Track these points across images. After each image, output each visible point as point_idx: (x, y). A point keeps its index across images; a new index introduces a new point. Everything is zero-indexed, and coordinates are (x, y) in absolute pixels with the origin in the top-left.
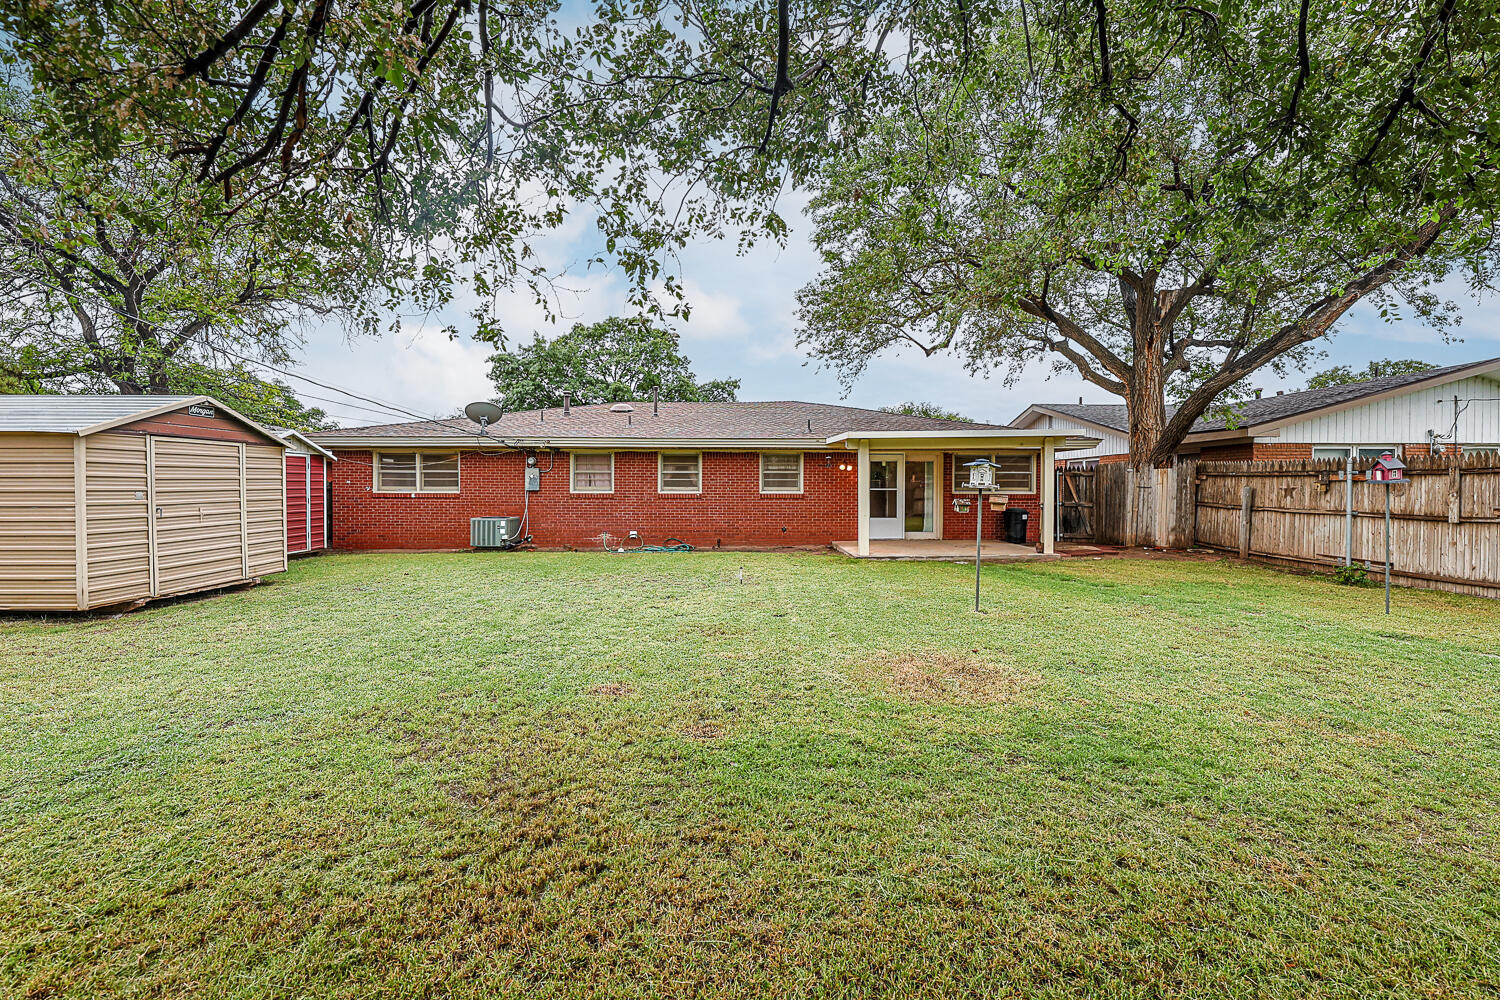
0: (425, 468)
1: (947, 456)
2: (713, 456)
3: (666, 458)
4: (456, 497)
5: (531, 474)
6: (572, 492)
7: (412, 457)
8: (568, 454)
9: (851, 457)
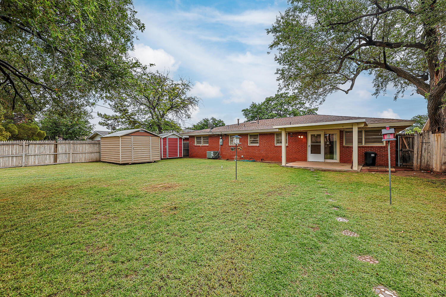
0: (203, 140)
1: (341, 132)
2: (262, 135)
3: (251, 136)
4: (208, 146)
5: (221, 140)
6: (229, 145)
7: (201, 137)
8: (228, 136)
9: (305, 134)
